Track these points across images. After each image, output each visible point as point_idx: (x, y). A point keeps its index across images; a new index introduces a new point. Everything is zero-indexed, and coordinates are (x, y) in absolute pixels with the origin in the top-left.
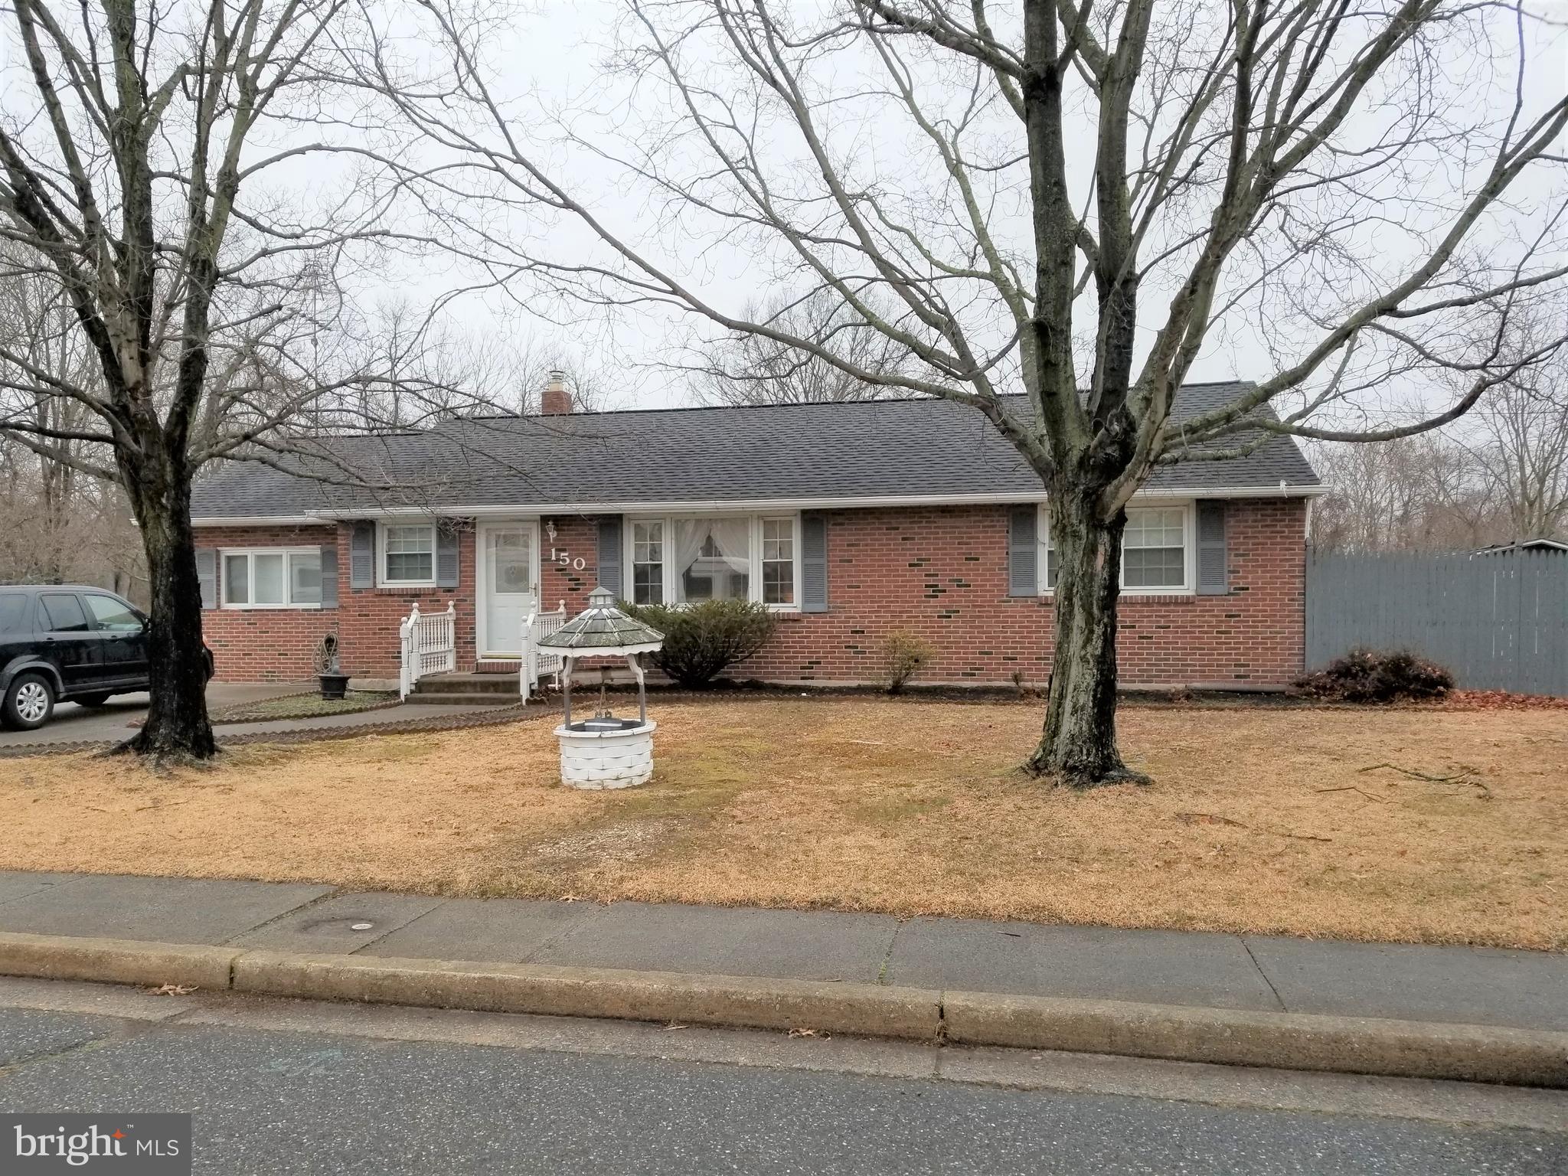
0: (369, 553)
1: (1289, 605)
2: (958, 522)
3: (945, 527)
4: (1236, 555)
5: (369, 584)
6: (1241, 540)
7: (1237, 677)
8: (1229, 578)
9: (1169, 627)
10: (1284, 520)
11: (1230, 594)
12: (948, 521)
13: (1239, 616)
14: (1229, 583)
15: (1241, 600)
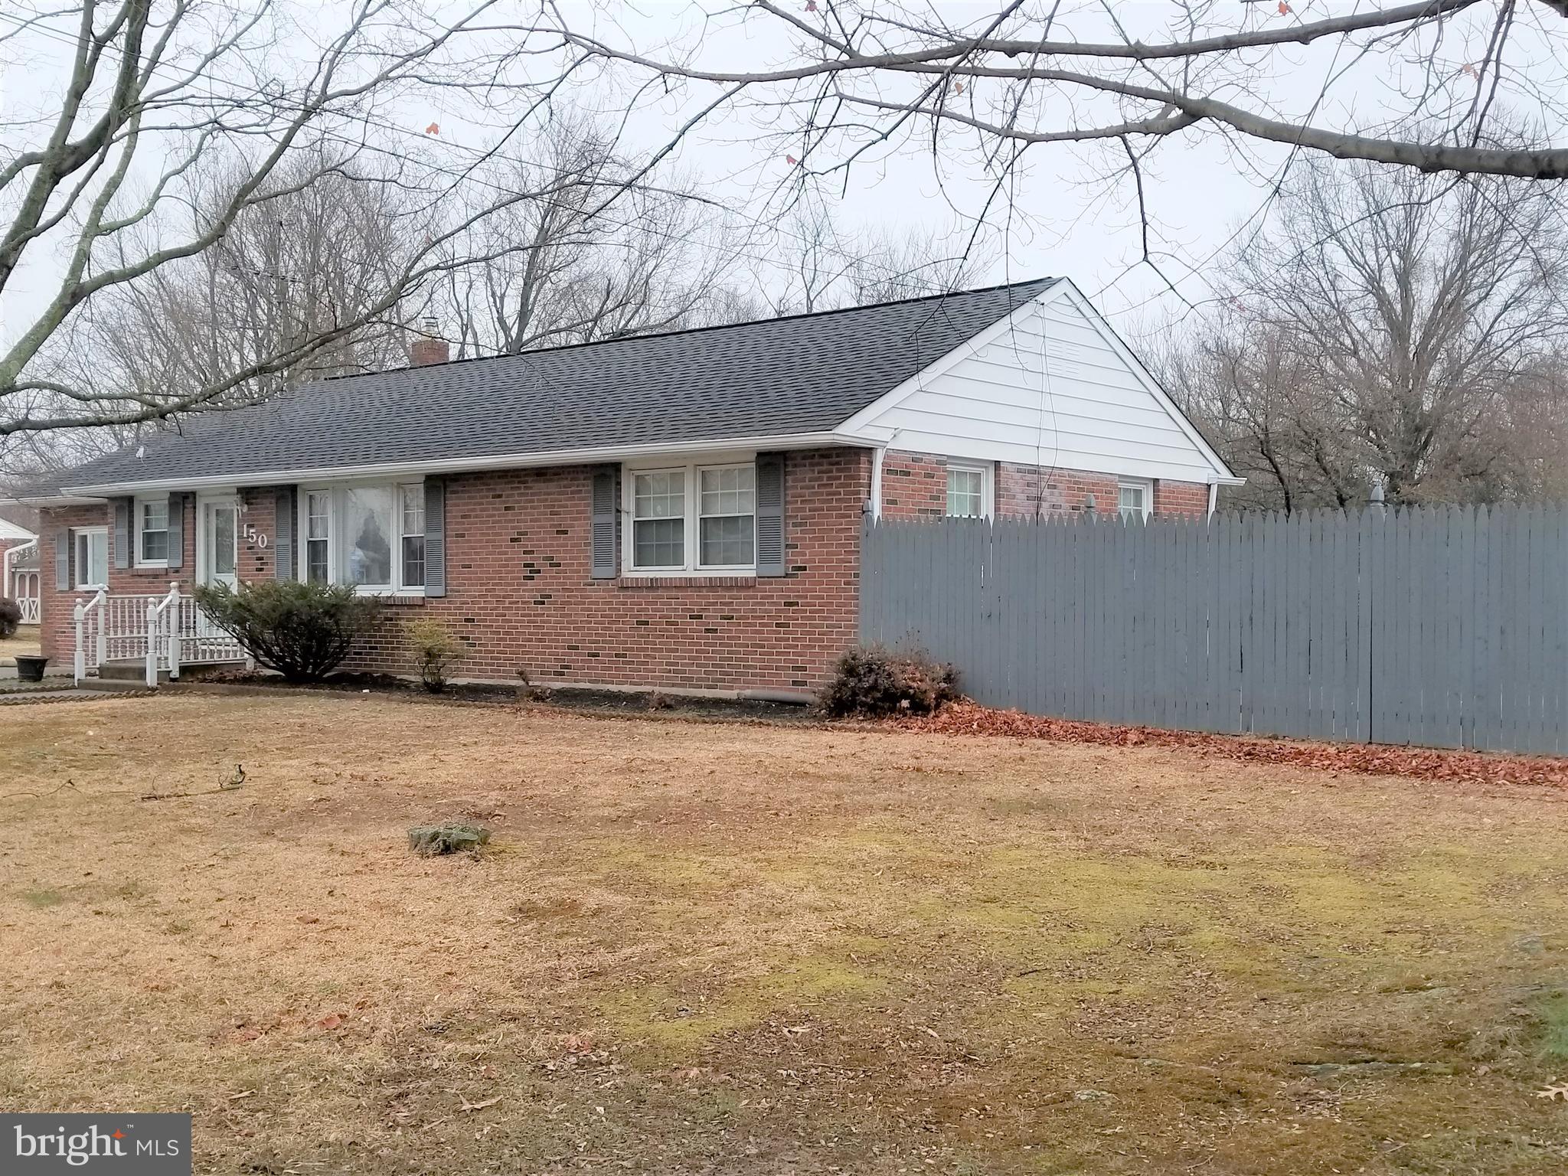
1: (845, 590)
2: (552, 487)
3: (539, 494)
4: (795, 525)
6: (799, 505)
7: (794, 683)
8: (787, 554)
9: (732, 618)
10: (839, 478)
11: (787, 576)
12: (540, 486)
13: (797, 604)
14: (787, 562)
15: (799, 583)
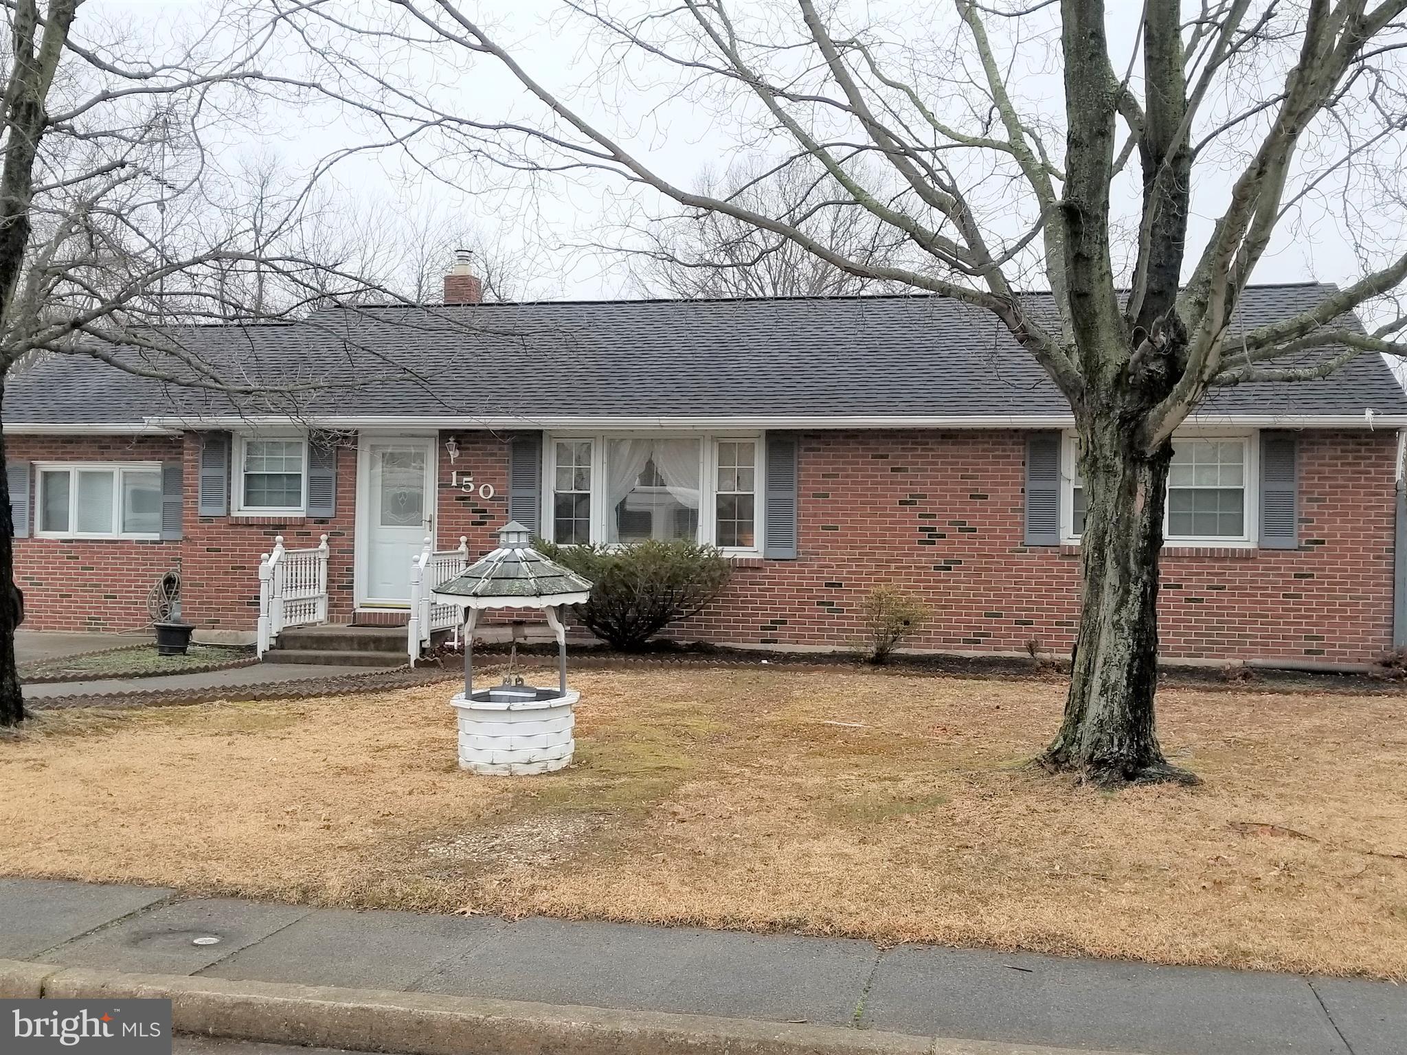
0: (223, 472)
1: (1375, 564)
3: (946, 457)
4: (1309, 500)
5: (221, 511)
6: (1316, 481)
7: (1308, 652)
8: (1300, 528)
9: (1224, 588)
10: (1369, 458)
11: (1300, 548)
13: (1312, 576)
14: (1300, 535)
15: (1315, 556)
